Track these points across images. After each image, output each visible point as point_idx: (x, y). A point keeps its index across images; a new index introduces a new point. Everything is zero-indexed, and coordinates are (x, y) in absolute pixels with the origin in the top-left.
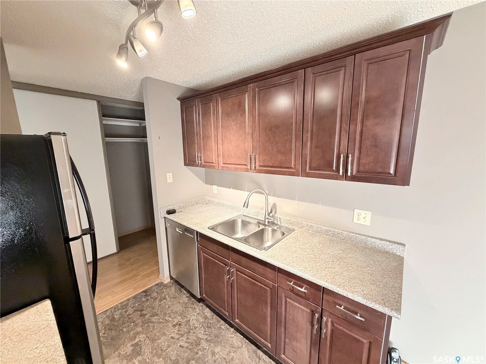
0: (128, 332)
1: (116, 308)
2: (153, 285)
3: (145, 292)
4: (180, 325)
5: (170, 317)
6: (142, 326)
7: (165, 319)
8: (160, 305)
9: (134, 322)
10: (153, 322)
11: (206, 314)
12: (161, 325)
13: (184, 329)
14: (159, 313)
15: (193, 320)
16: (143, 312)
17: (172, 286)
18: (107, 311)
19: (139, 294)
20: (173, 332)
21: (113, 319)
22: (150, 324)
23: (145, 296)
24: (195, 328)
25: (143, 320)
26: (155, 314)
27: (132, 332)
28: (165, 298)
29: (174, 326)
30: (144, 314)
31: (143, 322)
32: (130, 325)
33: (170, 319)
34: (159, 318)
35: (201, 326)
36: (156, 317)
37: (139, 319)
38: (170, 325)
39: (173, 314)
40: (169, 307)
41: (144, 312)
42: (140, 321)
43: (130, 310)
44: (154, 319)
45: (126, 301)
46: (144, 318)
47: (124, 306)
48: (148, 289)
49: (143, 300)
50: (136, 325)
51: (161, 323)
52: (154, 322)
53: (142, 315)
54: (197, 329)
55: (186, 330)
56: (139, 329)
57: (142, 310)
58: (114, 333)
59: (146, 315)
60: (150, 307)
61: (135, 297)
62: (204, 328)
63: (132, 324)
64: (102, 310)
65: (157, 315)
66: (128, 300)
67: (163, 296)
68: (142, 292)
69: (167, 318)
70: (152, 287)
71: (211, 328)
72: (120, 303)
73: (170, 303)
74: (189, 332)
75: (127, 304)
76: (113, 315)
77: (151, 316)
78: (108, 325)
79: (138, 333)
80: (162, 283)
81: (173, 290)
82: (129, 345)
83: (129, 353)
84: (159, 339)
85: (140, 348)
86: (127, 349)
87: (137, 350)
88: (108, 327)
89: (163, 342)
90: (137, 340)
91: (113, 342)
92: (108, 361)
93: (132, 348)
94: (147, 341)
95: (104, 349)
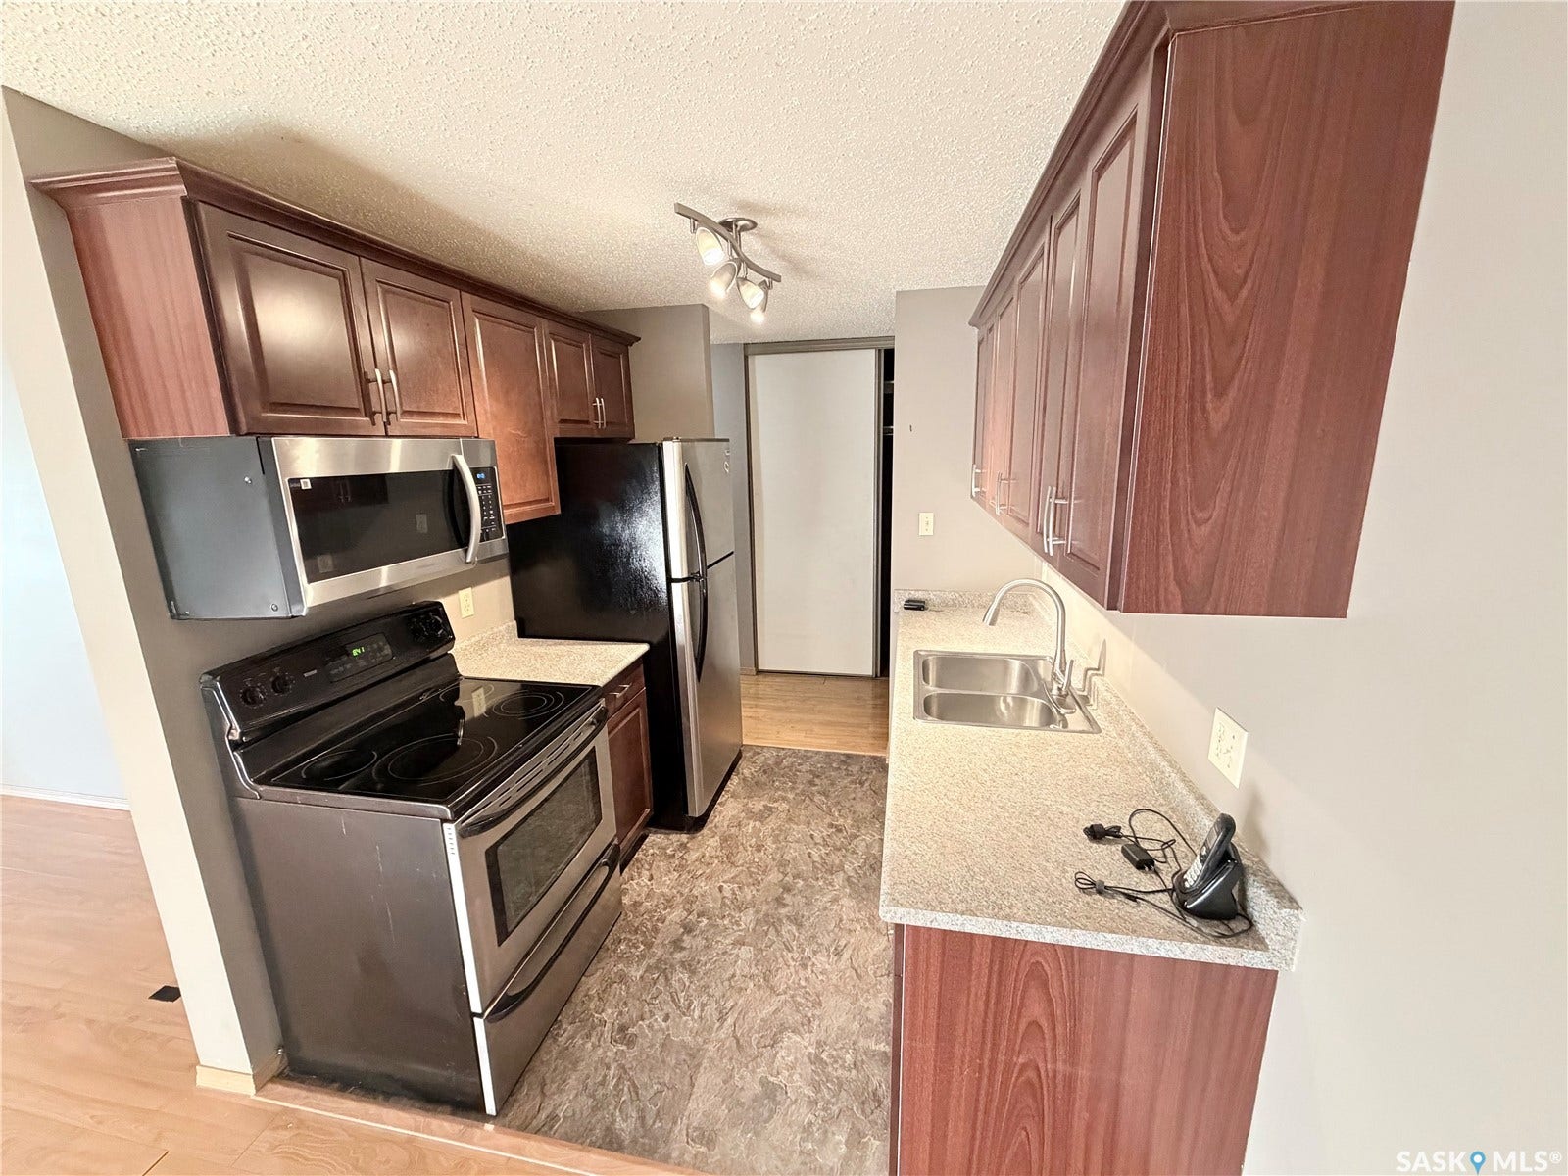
0: (778, 789)
1: (794, 753)
2: (867, 753)
3: (848, 756)
4: (840, 831)
5: (839, 811)
6: (796, 794)
7: (831, 809)
8: (846, 787)
9: (794, 783)
10: (812, 800)
12: (818, 811)
13: (838, 840)
14: (833, 795)
15: (864, 840)
18: (783, 749)
19: (838, 754)
20: (820, 831)
21: (778, 764)
22: (807, 801)
23: (842, 761)
24: (854, 852)
25: (806, 789)
26: (827, 794)
27: (780, 793)
28: (862, 784)
29: (831, 826)
31: (803, 790)
32: (787, 784)
33: (836, 814)
34: (825, 801)
35: (864, 856)
36: (823, 798)
37: (803, 784)
38: (828, 820)
39: (848, 811)
40: (854, 799)
41: (817, 781)
42: (801, 787)
43: (807, 767)
44: (818, 798)
45: (813, 751)
46: (809, 787)
47: (805, 757)
48: (856, 755)
49: (834, 765)
50: (792, 788)
51: (821, 809)
52: (815, 801)
53: (812, 783)
54: (855, 855)
55: (838, 843)
56: (791, 796)
57: (818, 777)
58: (764, 778)
59: (816, 785)
60: (830, 780)
61: (828, 755)
62: (865, 863)
63: (790, 784)
64: (778, 744)
65: (827, 796)
66: (818, 753)
67: (865, 778)
68: (844, 754)
69: (834, 809)
70: (864, 756)
72: (805, 751)
73: (860, 794)
74: (839, 849)
75: (812, 756)
76: (783, 759)
77: (819, 793)
78: (769, 765)
79: (784, 799)
80: (884, 759)
82: (763, 803)
83: (755, 811)
84: (796, 824)
85: (769, 816)
86: (758, 805)
87: (761, 817)
88: (766, 768)
89: (797, 831)
90: (776, 804)
91: (754, 787)
92: (732, 799)
93: (762, 808)
94: (783, 816)
95: (738, 784)
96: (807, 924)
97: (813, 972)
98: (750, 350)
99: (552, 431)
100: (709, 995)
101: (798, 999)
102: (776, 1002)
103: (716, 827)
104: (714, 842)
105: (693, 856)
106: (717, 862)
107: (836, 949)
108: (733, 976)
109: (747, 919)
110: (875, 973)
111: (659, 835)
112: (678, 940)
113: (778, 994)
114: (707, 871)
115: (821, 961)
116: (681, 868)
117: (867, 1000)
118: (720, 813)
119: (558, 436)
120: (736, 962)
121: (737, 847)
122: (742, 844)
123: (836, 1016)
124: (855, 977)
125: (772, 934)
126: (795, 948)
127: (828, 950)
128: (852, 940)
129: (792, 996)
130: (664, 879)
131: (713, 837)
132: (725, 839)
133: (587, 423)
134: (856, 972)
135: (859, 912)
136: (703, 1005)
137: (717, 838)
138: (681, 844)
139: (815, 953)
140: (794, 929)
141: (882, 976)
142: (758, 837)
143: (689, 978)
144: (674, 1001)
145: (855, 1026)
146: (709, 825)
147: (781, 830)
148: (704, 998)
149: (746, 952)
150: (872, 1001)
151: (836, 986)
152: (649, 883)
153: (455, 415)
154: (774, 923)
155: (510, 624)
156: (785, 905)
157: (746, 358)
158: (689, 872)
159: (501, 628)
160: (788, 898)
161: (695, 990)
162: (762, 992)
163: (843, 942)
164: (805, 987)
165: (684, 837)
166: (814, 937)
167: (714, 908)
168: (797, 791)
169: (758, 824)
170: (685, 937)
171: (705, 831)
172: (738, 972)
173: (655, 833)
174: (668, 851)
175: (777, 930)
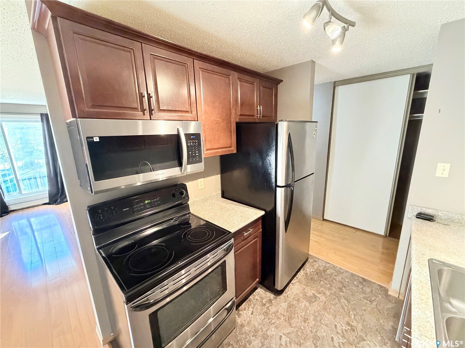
0: (322, 286)
1: (334, 267)
2: (377, 282)
3: (364, 280)
4: (353, 330)
5: (355, 315)
6: (331, 293)
8: (361, 300)
10: (339, 301)
12: (341, 310)
13: (351, 336)
14: (352, 303)
16: (343, 288)
17: (392, 303)
18: (329, 263)
19: (359, 276)
21: (325, 271)
22: (337, 300)
23: (360, 282)
25: (337, 292)
26: (348, 300)
27: (323, 289)
28: (371, 302)
29: (348, 324)
30: (343, 290)
31: (335, 292)
32: (327, 285)
33: (353, 317)
34: (347, 305)
36: (346, 302)
37: (336, 288)
38: (347, 319)
39: (360, 318)
40: (365, 310)
41: (344, 290)
42: (334, 290)
43: (339, 278)
44: (343, 300)
45: (344, 270)
46: (339, 292)
47: (339, 272)
48: (370, 281)
49: (355, 283)
50: (329, 289)
51: (344, 309)
52: (341, 302)
53: (341, 290)
55: (351, 339)
56: (328, 293)
57: (345, 287)
58: (316, 277)
59: (343, 292)
60: (352, 292)
61: (352, 275)
63: (329, 286)
64: (327, 260)
65: (349, 302)
66: (347, 272)
67: (373, 299)
68: (362, 278)
69: (351, 312)
70: (374, 283)
72: (340, 268)
73: (369, 309)
75: (343, 273)
76: (328, 269)
77: (344, 297)
79: (324, 293)
80: (388, 290)
81: (388, 306)
82: (313, 292)
83: (308, 295)
84: (328, 313)
85: (315, 301)
86: (310, 292)
87: (312, 299)
88: (318, 271)
89: (328, 318)
90: (319, 295)
91: (310, 280)
92: (298, 283)
93: (312, 295)
94: (322, 304)
95: (303, 275)
98: (337, 84)
99: (234, 119)
103: (287, 296)
104: (284, 305)
105: (273, 309)
106: (283, 318)
111: (262, 290)
114: (277, 322)
116: (266, 314)
118: (291, 289)
119: (238, 121)
121: (294, 314)
122: (297, 313)
130: (257, 317)
131: (285, 302)
132: (290, 306)
133: (253, 116)
137: (286, 303)
138: (270, 300)
142: (306, 313)
146: (284, 294)
147: (319, 314)
152: (251, 316)
153: (187, 112)
155: (218, 192)
157: (334, 88)
158: (269, 319)
159: (214, 194)
165: (272, 296)
168: (332, 292)
169: (307, 304)
171: (282, 297)
173: (261, 288)
174: (264, 301)
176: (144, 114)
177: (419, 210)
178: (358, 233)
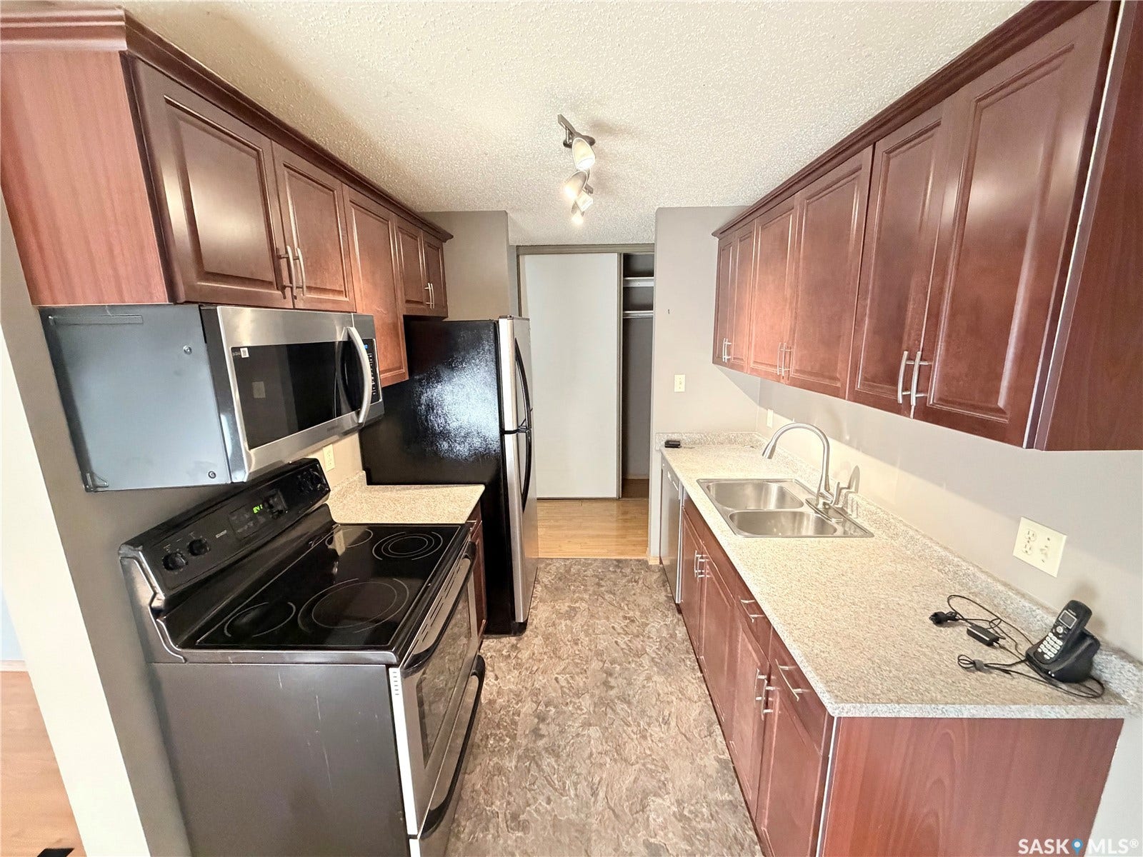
0: (574, 592)
1: (578, 561)
2: (633, 558)
3: (619, 561)
4: (633, 621)
5: (627, 605)
6: (590, 595)
7: (620, 605)
8: (625, 586)
9: (586, 586)
10: (604, 598)
11: (677, 632)
12: (611, 608)
13: (634, 628)
14: (618, 593)
15: (653, 626)
16: (601, 582)
17: (655, 573)
18: (568, 559)
19: (611, 560)
20: (619, 624)
21: (568, 571)
22: (600, 599)
23: (616, 565)
24: (649, 637)
25: (596, 590)
26: (613, 592)
27: (577, 595)
29: (625, 618)
31: (594, 591)
32: (580, 587)
33: (626, 608)
34: (614, 598)
35: (658, 640)
36: (612, 596)
37: (592, 586)
38: (621, 614)
39: (633, 605)
40: (634, 594)
41: (603, 583)
42: (592, 589)
43: (590, 572)
44: (607, 596)
45: (592, 559)
46: (598, 588)
47: (587, 564)
48: (626, 560)
49: (611, 569)
50: (586, 591)
51: (614, 605)
52: (606, 599)
53: (599, 585)
54: (651, 640)
55: (635, 631)
56: (586, 597)
57: (602, 579)
58: (561, 584)
59: (602, 586)
60: (612, 581)
61: (604, 561)
62: (660, 644)
63: (582, 587)
64: (563, 556)
65: (614, 594)
66: (595, 560)
67: (637, 577)
68: (615, 560)
69: (622, 605)
70: (631, 560)
71: (670, 651)
72: (585, 559)
73: (638, 591)
74: (638, 636)
75: (591, 564)
76: (571, 567)
77: (607, 592)
78: (561, 573)
79: (582, 599)
80: (647, 561)
81: (655, 578)
82: (567, 604)
83: (562, 611)
84: (598, 619)
85: (575, 615)
86: (564, 607)
87: (571, 614)
88: (560, 575)
89: (601, 624)
90: (577, 605)
91: (555, 592)
92: (541, 604)
93: (568, 609)
94: (586, 613)
95: (542, 591)
96: (634, 701)
97: (652, 741)
98: (521, 251)
99: (402, 310)
100: (578, 775)
101: (649, 766)
102: (632, 773)
103: (536, 628)
104: (538, 641)
105: (525, 655)
106: (546, 657)
107: (663, 719)
108: (591, 754)
109: (586, 703)
110: (700, 735)
111: (491, 640)
112: (536, 728)
113: (632, 765)
114: (541, 666)
115: (655, 731)
116: (519, 666)
117: (701, 759)
118: (536, 616)
119: (405, 314)
120: (589, 742)
121: (558, 643)
122: (562, 640)
123: (683, 777)
124: (686, 741)
125: (610, 714)
126: (631, 723)
127: (657, 721)
128: (673, 710)
129: (644, 765)
130: (508, 677)
131: (537, 637)
132: (547, 638)
133: (421, 303)
134: (685, 736)
135: (671, 686)
136: (575, 784)
137: (540, 637)
138: (512, 646)
139: (649, 725)
140: (625, 706)
141: (705, 737)
142: (572, 633)
143: (556, 761)
144: (549, 784)
145: (700, 782)
146: (529, 628)
147: (588, 626)
148: (574, 778)
149: (594, 732)
150: (706, 759)
151: (675, 751)
152: (496, 682)
153: (340, 292)
154: (609, 704)
155: (361, 474)
156: (612, 688)
157: (518, 256)
158: (527, 669)
159: (355, 478)
160: (612, 681)
161: (564, 771)
162: (619, 764)
163: (666, 713)
164: (650, 755)
165: (513, 640)
166: (643, 711)
167: (557, 697)
168: (591, 592)
169: (568, 622)
170: (541, 726)
171: (528, 632)
172: (594, 750)
173: (487, 638)
174: (504, 653)
175: (613, 710)
176: (285, 298)
177: (665, 438)
178: (585, 505)
